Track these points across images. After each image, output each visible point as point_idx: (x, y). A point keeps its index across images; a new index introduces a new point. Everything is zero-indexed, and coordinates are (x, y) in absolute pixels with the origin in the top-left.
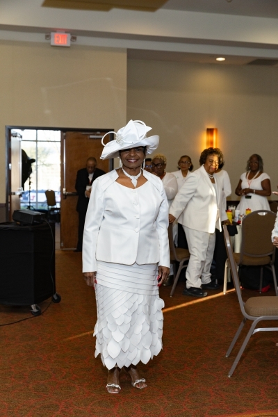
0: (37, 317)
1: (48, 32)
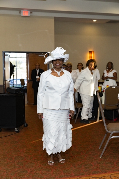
0: (18, 133)
1: (20, 10)
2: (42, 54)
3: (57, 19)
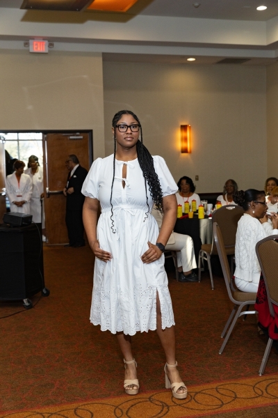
0: (29, 310)
1: (26, 40)
2: (78, 135)
3: (107, 58)
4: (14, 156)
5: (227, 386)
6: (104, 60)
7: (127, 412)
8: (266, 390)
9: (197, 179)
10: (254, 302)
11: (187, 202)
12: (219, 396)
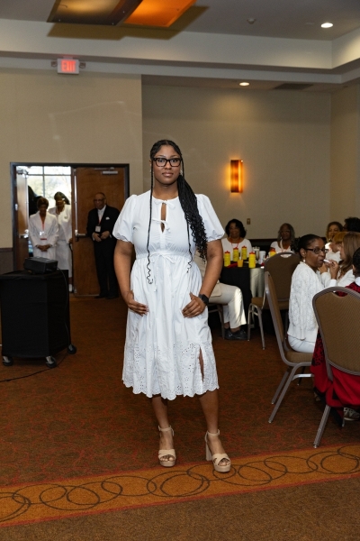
0: (53, 370)
1: (54, 59)
2: (112, 170)
3: (147, 81)
4: (39, 193)
5: (277, 459)
6: (143, 83)
7: (162, 486)
8: (321, 464)
9: (249, 223)
10: (310, 363)
11: (236, 248)
12: (267, 470)
